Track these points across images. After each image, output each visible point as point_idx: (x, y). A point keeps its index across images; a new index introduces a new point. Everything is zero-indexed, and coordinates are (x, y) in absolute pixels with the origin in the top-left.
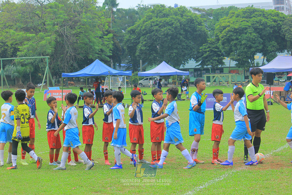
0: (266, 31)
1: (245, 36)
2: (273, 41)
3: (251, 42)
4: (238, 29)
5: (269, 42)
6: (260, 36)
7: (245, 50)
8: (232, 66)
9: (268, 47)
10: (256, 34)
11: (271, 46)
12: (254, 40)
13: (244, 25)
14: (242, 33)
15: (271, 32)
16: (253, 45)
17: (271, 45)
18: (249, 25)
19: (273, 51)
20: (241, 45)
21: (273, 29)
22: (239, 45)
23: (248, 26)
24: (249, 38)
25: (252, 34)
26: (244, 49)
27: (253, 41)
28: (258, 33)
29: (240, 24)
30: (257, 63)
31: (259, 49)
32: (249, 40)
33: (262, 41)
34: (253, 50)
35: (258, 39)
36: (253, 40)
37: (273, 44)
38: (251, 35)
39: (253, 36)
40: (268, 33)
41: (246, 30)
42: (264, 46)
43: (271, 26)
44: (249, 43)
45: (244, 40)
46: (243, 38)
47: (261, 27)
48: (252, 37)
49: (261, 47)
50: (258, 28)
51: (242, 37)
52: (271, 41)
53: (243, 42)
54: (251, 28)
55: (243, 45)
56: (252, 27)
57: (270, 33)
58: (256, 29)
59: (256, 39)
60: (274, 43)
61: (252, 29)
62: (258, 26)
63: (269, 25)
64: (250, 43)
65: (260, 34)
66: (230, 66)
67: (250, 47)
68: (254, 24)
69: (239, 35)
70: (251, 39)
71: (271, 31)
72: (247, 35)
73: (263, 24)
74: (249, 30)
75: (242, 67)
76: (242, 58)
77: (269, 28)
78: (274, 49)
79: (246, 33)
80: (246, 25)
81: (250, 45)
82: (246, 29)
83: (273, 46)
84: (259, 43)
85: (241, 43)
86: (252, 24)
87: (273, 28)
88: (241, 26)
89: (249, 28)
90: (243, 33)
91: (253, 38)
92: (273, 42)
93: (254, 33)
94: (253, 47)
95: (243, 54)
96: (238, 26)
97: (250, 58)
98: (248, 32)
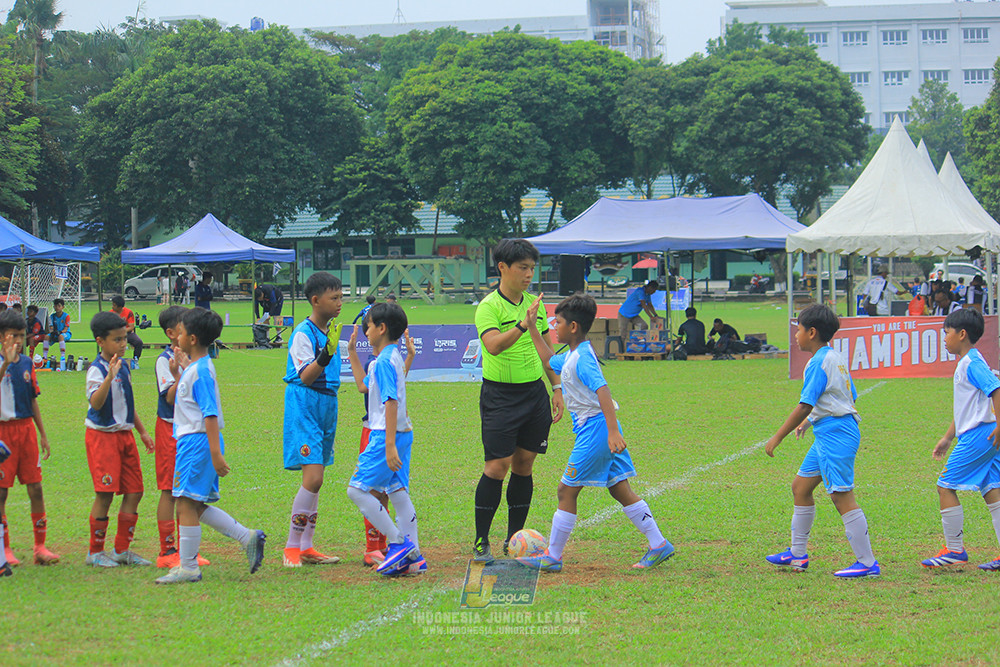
0: (562, 114)
1: (489, 130)
2: (586, 147)
3: (512, 152)
4: (466, 107)
5: (573, 151)
6: (540, 130)
7: (491, 177)
8: (445, 232)
9: (567, 169)
10: (528, 124)
11: (580, 167)
12: (522, 144)
13: (485, 94)
14: (478, 120)
15: (579, 119)
16: (515, 161)
17: (579, 161)
18: (505, 94)
19: (585, 182)
20: (475, 161)
21: (586, 108)
22: (468, 160)
23: (500, 95)
24: (505, 138)
25: (514, 123)
26: (486, 174)
27: (519, 148)
28: (534, 119)
29: (474, 90)
30: (531, 222)
31: (535, 177)
32: (505, 143)
33: (549, 148)
34: (516, 177)
35: (534, 141)
36: (517, 144)
37: (587, 159)
38: (510, 127)
39: (517, 131)
40: (568, 121)
41: (492, 111)
42: (556, 164)
43: (581, 98)
44: (503, 154)
45: (487, 142)
46: (483, 136)
47: (545, 100)
48: (512, 133)
49: (543, 169)
50: (533, 104)
51: (479, 135)
52: (581, 150)
53: (483, 151)
55: (481, 161)
56: (515, 100)
57: (577, 122)
58: (527, 108)
59: (527, 141)
60: (589, 155)
61: (513, 106)
62: (534, 98)
63: (574, 95)
64: (508, 156)
65: (543, 125)
66: (435, 230)
67: (508, 169)
68: (520, 90)
69: (471, 129)
70: (511, 141)
71: (581, 115)
72: (496, 127)
73: (551, 91)
74: (505, 110)
75: (479, 236)
76: (479, 206)
77: (572, 105)
78: (589, 174)
79: (493, 122)
80: (494, 95)
81: (506, 162)
82: (495, 105)
83: (587, 166)
84: (538, 154)
85: (474, 156)
86: (514, 91)
87: (588, 106)
88: (476, 94)
89: (505, 104)
90: (484, 121)
91: (516, 137)
92: (587, 151)
93: (520, 120)
94: (516, 169)
95: (481, 192)
96: (466, 95)
97: (506, 205)
98: (500, 115)
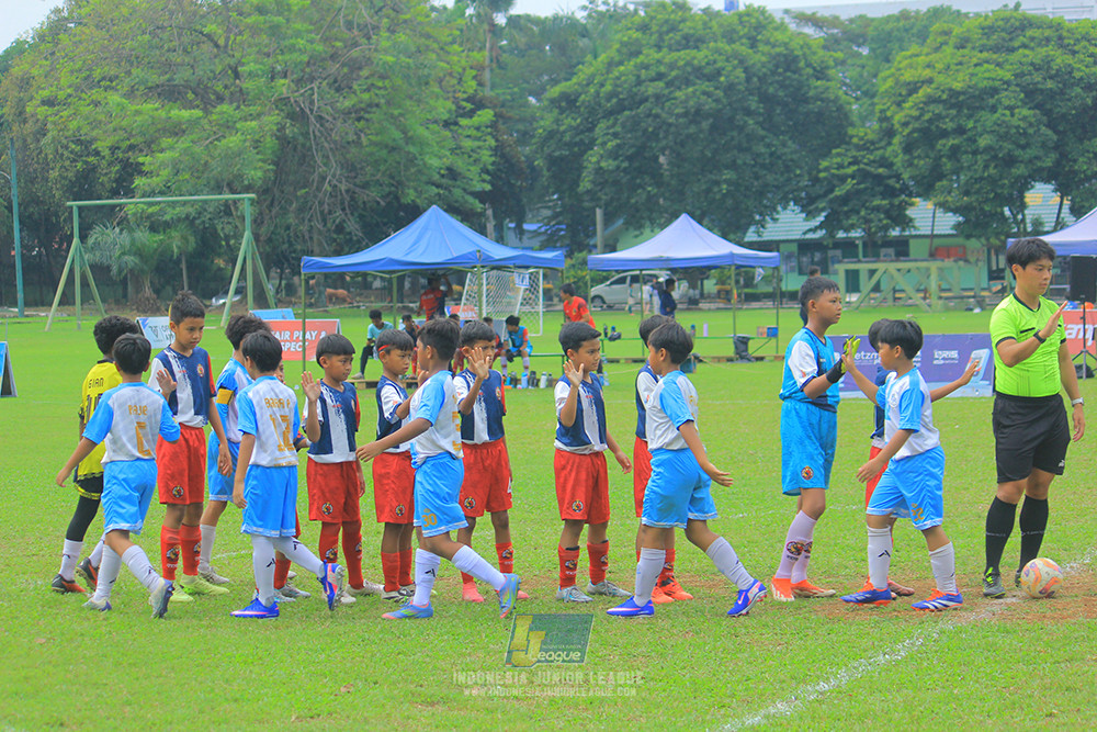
0: (1069, 100)
1: (989, 119)
3: (1014, 143)
4: (963, 93)
5: (1081, 140)
6: (1045, 118)
7: (992, 171)
8: (943, 233)
9: (1075, 161)
10: (1032, 112)
11: (1089, 159)
12: (1025, 133)
13: (985, 78)
14: (978, 108)
15: (1087, 105)
16: (1018, 152)
17: (1088, 151)
18: (1005, 79)
20: (975, 153)
21: (1094, 94)
22: (966, 152)
23: (1001, 80)
24: (1007, 127)
25: (1017, 111)
26: (986, 167)
27: (1022, 139)
28: (1038, 107)
29: (972, 75)
30: (1036, 219)
31: (1041, 170)
32: (1007, 133)
33: (1055, 138)
34: (1020, 170)
35: (1039, 130)
36: (1020, 134)
38: (1012, 115)
39: (1020, 120)
40: (1075, 108)
41: (992, 97)
42: (1063, 156)
43: (1089, 82)
44: (1005, 144)
45: (988, 132)
46: (983, 125)
47: (1050, 84)
48: (1015, 122)
49: (1048, 162)
50: (1037, 89)
51: (978, 125)
52: (1090, 139)
53: (983, 142)
54: (1013, 88)
55: (981, 153)
56: (1017, 85)
57: (1085, 109)
58: (1031, 94)
59: (1031, 131)
61: (1015, 91)
62: (1038, 82)
63: (1082, 78)
64: (1010, 146)
65: (1048, 113)
66: (932, 230)
67: (1010, 161)
68: (1022, 75)
69: (969, 117)
70: (1014, 131)
71: (1089, 101)
72: (996, 115)
73: (1056, 75)
74: (1006, 96)
75: (980, 236)
76: (980, 203)
77: (1079, 90)
79: (994, 109)
80: (993, 79)
81: (1008, 154)
82: (995, 91)
84: (1044, 145)
85: (974, 147)
86: (1016, 76)
88: (975, 80)
89: (1006, 90)
90: (983, 109)
91: (1019, 126)
93: (1022, 107)
94: (1017, 162)
95: (981, 188)
96: (964, 81)
97: (1009, 201)
98: (1001, 103)
